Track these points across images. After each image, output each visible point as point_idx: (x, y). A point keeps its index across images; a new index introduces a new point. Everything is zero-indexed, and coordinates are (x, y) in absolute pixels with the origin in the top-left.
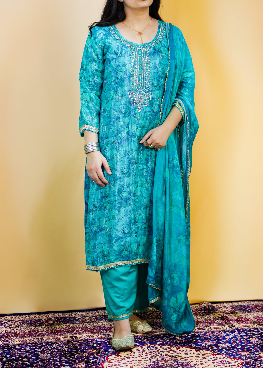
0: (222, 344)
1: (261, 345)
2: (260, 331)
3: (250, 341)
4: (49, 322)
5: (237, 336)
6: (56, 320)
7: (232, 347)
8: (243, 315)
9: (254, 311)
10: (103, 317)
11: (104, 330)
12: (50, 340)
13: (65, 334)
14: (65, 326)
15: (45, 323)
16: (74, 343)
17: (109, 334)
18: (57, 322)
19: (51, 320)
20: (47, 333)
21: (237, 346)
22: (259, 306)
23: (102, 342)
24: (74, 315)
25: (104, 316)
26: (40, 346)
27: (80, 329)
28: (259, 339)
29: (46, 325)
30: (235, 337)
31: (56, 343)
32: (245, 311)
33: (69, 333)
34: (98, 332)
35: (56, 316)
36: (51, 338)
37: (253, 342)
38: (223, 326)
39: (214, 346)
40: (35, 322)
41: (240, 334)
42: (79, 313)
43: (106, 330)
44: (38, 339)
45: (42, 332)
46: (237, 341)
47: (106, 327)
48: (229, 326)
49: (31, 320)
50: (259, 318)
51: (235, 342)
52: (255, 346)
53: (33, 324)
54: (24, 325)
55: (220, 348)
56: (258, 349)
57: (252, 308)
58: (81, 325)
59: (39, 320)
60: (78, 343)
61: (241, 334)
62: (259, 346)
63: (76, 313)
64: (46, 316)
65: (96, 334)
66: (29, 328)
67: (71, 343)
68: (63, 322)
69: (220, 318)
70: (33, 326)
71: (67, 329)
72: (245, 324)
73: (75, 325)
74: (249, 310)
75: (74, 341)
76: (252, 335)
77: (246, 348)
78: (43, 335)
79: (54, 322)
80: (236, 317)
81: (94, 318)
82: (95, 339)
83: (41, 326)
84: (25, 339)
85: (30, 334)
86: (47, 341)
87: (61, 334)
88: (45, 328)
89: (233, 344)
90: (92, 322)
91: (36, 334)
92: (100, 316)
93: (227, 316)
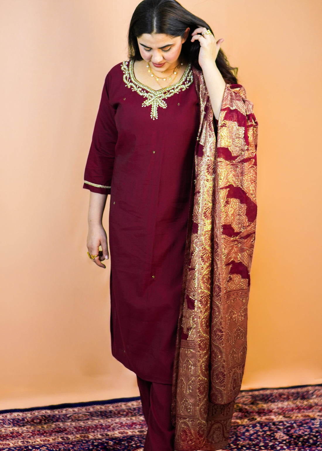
0: (241, 441)
1: (287, 441)
2: (285, 425)
3: (274, 436)
4: (35, 421)
5: (258, 431)
6: (43, 418)
7: (253, 445)
8: (265, 406)
9: (278, 400)
10: (99, 413)
11: (101, 428)
12: (37, 443)
13: (55, 435)
14: (55, 425)
15: (29, 423)
16: (66, 445)
17: (107, 433)
18: (45, 420)
19: (38, 419)
20: (34, 434)
21: (259, 443)
22: (284, 394)
23: (99, 443)
24: (64, 412)
25: (101, 412)
26: (25, 449)
27: (72, 428)
28: (285, 434)
29: (31, 425)
30: (256, 433)
31: (44, 445)
32: (267, 401)
33: (59, 434)
34: (94, 432)
35: (43, 413)
36: (38, 440)
37: (278, 438)
38: (242, 420)
39: (232, 445)
40: (18, 422)
41: (262, 428)
42: (71, 410)
43: (103, 429)
44: (23, 442)
45: (27, 433)
46: (259, 438)
47: (104, 425)
48: (249, 420)
49: (13, 420)
50: (283, 409)
51: (257, 438)
52: (280, 443)
53: (16, 424)
54: (5, 424)
55: (240, 447)
56: (283, 446)
57: (276, 397)
58: (74, 424)
59: (23, 419)
60: (71, 446)
61: (264, 429)
62: (284, 442)
63: (67, 408)
64: (31, 414)
65: (92, 434)
66: (11, 429)
67: (63, 445)
68: (52, 420)
69: (238, 410)
70: (16, 426)
71: (56, 429)
72: (267, 417)
73: (66, 423)
74: (272, 400)
75: (66, 443)
76: (276, 429)
77: (271, 446)
78: (29, 438)
79: (41, 421)
80: (257, 409)
81: (89, 415)
82: (90, 440)
83: (25, 426)
84: (7, 442)
85: (13, 436)
86: (34, 443)
87: (51, 435)
88: (30, 428)
89: (254, 441)
90: (86, 420)
91: (19, 436)
92: (96, 412)
93: (247, 407)
